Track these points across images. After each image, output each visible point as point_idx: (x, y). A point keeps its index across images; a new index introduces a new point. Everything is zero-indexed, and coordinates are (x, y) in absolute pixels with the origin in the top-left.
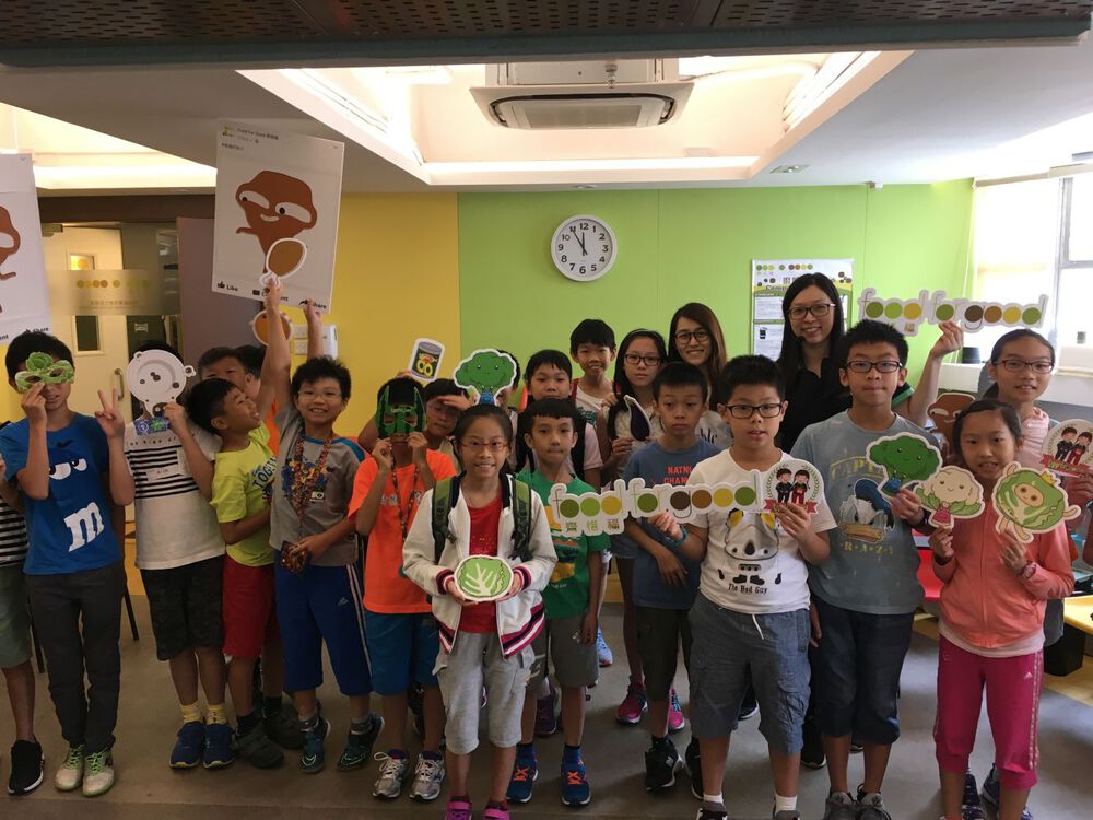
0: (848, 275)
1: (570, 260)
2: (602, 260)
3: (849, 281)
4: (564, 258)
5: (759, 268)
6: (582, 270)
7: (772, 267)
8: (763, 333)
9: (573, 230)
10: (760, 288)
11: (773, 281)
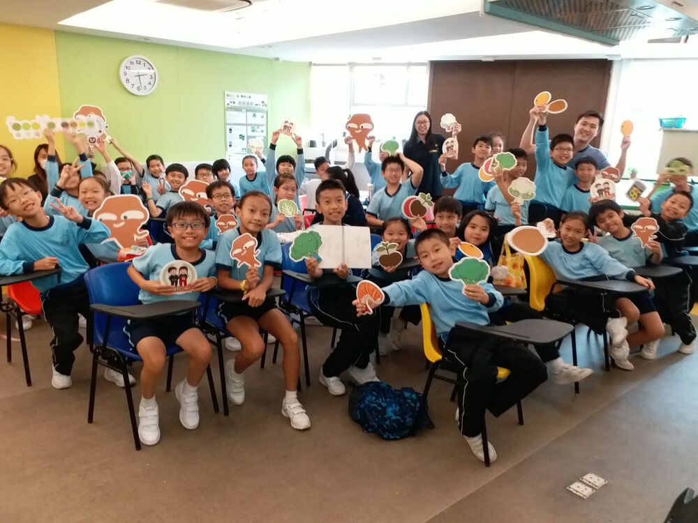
0: (265, 103)
1: (131, 83)
2: (150, 83)
3: (266, 106)
4: (128, 80)
5: (228, 95)
6: (139, 89)
7: (233, 96)
8: (231, 130)
9: (132, 63)
10: (230, 106)
11: (234, 102)
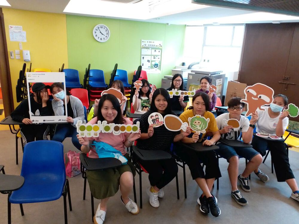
2: (106, 37)
3: (161, 46)
4: (96, 35)
5: (143, 42)
6: (101, 39)
7: (146, 42)
8: (143, 58)
9: (98, 28)
10: (144, 47)
11: (146, 45)
